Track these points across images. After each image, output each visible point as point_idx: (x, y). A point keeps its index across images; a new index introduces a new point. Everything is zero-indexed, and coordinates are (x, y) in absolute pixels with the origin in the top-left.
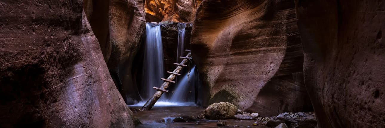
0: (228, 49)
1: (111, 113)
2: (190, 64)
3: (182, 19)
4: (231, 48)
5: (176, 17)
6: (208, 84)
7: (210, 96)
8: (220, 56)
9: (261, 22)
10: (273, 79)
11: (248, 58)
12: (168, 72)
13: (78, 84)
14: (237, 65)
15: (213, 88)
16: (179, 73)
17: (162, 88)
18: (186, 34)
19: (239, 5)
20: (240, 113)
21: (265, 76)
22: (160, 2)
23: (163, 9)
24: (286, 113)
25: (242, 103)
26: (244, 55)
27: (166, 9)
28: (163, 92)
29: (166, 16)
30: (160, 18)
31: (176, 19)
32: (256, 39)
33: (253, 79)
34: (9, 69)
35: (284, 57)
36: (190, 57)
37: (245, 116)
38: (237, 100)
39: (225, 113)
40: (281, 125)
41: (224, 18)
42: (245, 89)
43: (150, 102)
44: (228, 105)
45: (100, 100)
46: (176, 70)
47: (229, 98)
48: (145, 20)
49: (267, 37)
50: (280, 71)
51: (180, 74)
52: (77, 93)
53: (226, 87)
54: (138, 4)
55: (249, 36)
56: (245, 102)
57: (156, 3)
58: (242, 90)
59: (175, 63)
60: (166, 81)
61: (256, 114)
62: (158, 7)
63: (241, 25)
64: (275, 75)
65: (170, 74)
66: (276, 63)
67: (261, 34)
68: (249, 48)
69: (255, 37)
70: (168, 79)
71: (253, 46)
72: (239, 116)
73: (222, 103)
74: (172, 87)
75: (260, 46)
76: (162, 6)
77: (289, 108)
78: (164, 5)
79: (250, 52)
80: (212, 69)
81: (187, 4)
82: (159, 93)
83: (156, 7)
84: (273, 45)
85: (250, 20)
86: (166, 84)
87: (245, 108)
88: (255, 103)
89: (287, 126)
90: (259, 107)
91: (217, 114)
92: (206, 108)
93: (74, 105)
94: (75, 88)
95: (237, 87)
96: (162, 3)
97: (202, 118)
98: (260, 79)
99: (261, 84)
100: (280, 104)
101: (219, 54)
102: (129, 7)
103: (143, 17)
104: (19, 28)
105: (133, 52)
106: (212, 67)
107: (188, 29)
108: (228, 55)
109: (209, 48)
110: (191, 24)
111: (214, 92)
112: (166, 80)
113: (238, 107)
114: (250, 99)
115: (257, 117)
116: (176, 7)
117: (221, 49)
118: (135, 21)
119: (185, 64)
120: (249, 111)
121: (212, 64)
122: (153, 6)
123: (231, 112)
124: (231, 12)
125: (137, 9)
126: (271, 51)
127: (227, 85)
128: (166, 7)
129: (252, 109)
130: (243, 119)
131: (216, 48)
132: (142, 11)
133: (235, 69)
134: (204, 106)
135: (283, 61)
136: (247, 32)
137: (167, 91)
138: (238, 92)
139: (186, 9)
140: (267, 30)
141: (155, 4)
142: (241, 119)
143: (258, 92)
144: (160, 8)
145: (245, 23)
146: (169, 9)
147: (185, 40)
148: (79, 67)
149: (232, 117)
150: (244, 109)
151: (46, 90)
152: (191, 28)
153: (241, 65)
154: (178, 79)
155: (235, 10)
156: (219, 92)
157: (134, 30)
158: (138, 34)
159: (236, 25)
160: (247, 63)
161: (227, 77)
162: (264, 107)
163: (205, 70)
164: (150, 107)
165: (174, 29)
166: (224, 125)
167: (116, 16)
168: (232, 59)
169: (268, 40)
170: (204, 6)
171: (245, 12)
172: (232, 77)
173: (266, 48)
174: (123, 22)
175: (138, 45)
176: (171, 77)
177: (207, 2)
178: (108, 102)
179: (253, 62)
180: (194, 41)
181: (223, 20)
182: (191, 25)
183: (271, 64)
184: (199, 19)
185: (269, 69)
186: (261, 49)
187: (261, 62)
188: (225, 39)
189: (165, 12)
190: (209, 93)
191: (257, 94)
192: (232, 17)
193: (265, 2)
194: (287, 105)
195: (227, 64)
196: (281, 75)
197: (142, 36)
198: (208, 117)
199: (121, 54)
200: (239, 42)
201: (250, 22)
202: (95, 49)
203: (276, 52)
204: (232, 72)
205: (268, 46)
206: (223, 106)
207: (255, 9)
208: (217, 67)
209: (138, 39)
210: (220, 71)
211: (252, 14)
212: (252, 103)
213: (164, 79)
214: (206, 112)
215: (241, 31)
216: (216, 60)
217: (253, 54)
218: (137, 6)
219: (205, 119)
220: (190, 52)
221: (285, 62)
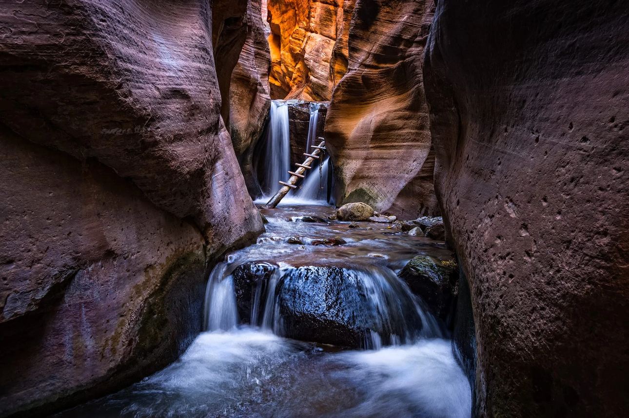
0: (368, 141)
1: (244, 209)
2: (323, 154)
3: (315, 94)
4: (372, 139)
5: (307, 91)
6: (343, 180)
7: (345, 194)
8: (359, 148)
9: (407, 112)
10: (415, 179)
11: (389, 153)
12: (296, 164)
13: (219, 181)
14: (377, 161)
15: (348, 185)
16: (309, 166)
17: (289, 183)
18: (319, 118)
19: (383, 89)
20: (377, 215)
21: (406, 176)
22: (287, 69)
23: (291, 78)
24: (425, 217)
25: (380, 204)
26: (385, 149)
27: (295, 79)
28: (290, 188)
29: (294, 88)
30: (287, 90)
31: (308, 93)
32: (400, 132)
33: (394, 177)
34: (188, 173)
35: (428, 156)
36: (323, 147)
37: (382, 218)
38: (375, 201)
39: (359, 214)
40: (416, 228)
41: (365, 102)
42: (384, 189)
43: (275, 199)
44: (363, 206)
45: (235, 196)
46: (305, 162)
47: (366, 198)
48: (269, 98)
49: (412, 131)
50: (422, 171)
51: (310, 168)
52: (218, 190)
53: (364, 185)
54: (261, 78)
55: (392, 128)
56: (383, 204)
57: (282, 70)
58: (381, 190)
59: (304, 154)
60: (294, 175)
61: (393, 217)
62: (284, 75)
63: (384, 113)
64: (417, 175)
65: (299, 167)
66: (419, 161)
67: (406, 126)
68: (392, 142)
69: (399, 129)
70: (296, 172)
71: (396, 139)
72: (375, 218)
73: (356, 203)
74: (300, 182)
75: (404, 140)
76: (290, 74)
77: (429, 212)
78: (292, 73)
79: (393, 146)
80: (348, 163)
81: (322, 76)
82: (285, 188)
83: (282, 75)
84: (418, 141)
85: (394, 109)
86: (293, 179)
87: (383, 210)
88: (393, 204)
89: (421, 230)
90: (398, 209)
91: (351, 216)
92: (338, 208)
93: (218, 201)
94: (217, 185)
95: (376, 186)
96: (290, 70)
97: (333, 219)
98: (401, 178)
99: (402, 184)
100: (419, 207)
101: (358, 146)
102: (252, 84)
103: (267, 94)
104: (192, 141)
105: (254, 138)
106: (348, 161)
107: (323, 111)
108: (368, 148)
109: (346, 138)
110: (327, 104)
111: (349, 190)
112: (293, 173)
113: (375, 208)
114: (389, 200)
115: (395, 221)
116: (307, 77)
117: (360, 140)
118: (258, 99)
119: (317, 155)
120: (386, 213)
121: (349, 157)
122: (278, 72)
123: (366, 214)
124: (374, 96)
125: (261, 85)
126: (416, 148)
127: (365, 183)
128: (294, 76)
129: (390, 212)
130: (379, 222)
131: (354, 138)
132: (267, 87)
133: (375, 164)
134: (337, 206)
135: (427, 159)
136: (391, 123)
137: (295, 187)
138: (376, 191)
139: (321, 82)
140: (413, 122)
141: (280, 71)
142: (377, 222)
143: (398, 193)
144: (287, 77)
145: (389, 112)
146: (299, 79)
147: (318, 125)
148: (219, 165)
149: (367, 219)
150: (381, 211)
151: (204, 188)
152: (326, 110)
153: (382, 160)
154: (308, 172)
155: (379, 94)
156: (356, 190)
157: (257, 110)
158: (261, 116)
159: (378, 113)
160: (389, 159)
161: (366, 174)
162: (403, 210)
163: (340, 163)
164: (275, 205)
165: (305, 110)
166: (356, 227)
167: (236, 94)
168: (372, 153)
169: (413, 134)
170: (343, 87)
171: (390, 99)
172: (371, 174)
173: (410, 143)
174: (245, 102)
175: (261, 129)
176: (299, 170)
177: (346, 82)
178: (241, 198)
179: (395, 158)
180: (328, 128)
181: (364, 104)
182: (326, 106)
183: (414, 162)
184: (336, 101)
185: (411, 168)
186: (405, 144)
187: (404, 159)
188: (365, 129)
189: (294, 83)
190: (344, 191)
191: (397, 195)
192: (375, 102)
193: (412, 90)
194: (427, 208)
195: (366, 159)
196: (423, 175)
197: (265, 117)
198: (340, 218)
199: (241, 141)
200: (381, 133)
201: (395, 111)
202: (228, 145)
203: (420, 149)
204: (371, 168)
205: (413, 141)
206: (358, 208)
207: (401, 97)
208: (354, 161)
209: (261, 121)
210: (358, 166)
211: (397, 102)
212: (390, 205)
213: (291, 173)
214: (338, 212)
215: (384, 121)
216: (353, 153)
217: (395, 149)
218: (260, 81)
219: (337, 220)
220: (324, 140)
221: (428, 161)
